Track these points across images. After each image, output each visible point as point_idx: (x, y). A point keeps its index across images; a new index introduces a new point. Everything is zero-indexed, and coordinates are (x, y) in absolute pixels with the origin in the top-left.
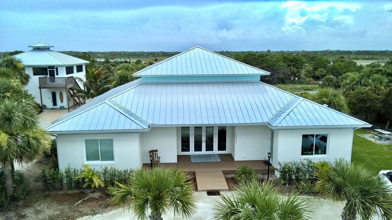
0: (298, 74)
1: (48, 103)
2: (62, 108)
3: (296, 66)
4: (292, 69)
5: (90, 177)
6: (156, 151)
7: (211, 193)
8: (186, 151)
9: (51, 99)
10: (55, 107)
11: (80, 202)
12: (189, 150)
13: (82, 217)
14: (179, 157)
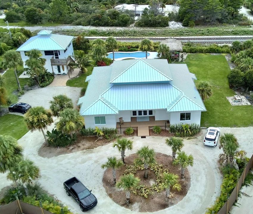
0: (235, 13)
1: (56, 72)
2: (64, 74)
3: (234, 6)
4: (230, 9)
5: (99, 132)
6: (122, 118)
7: (142, 137)
8: (135, 115)
9: (57, 69)
10: (60, 73)
11: (96, 141)
12: (136, 115)
13: (99, 146)
14: (132, 118)
